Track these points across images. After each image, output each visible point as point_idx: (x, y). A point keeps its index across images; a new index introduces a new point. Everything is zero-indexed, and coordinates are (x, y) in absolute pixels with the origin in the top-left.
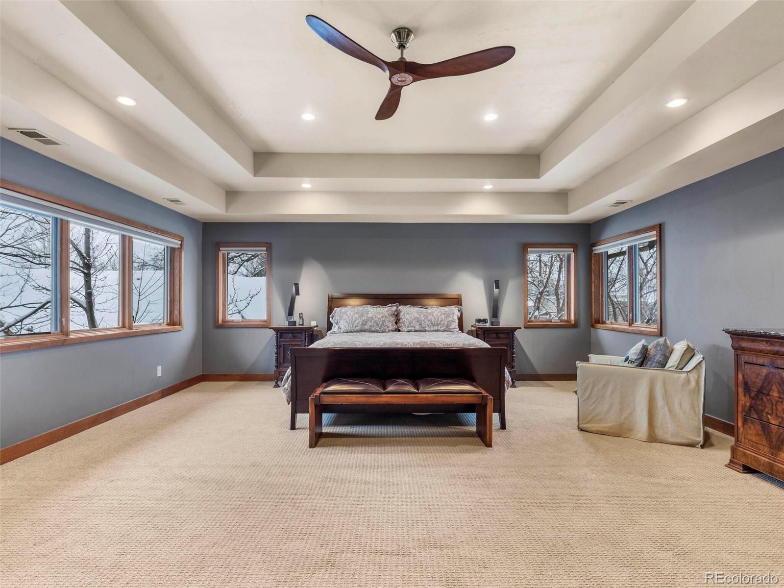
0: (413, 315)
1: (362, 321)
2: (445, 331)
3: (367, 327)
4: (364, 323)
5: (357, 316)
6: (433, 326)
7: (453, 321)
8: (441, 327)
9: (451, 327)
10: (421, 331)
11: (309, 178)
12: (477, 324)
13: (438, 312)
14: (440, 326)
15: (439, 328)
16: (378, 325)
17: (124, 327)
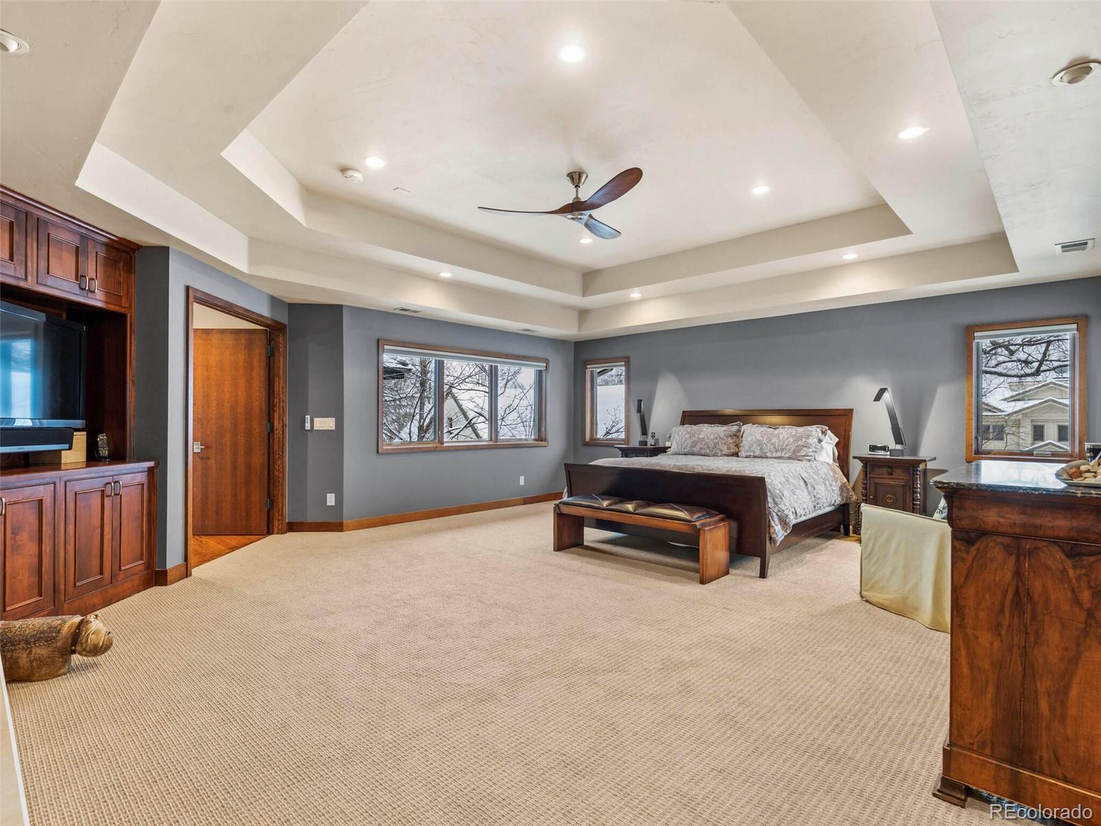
0: (756, 437)
1: (692, 442)
2: (790, 458)
3: (696, 450)
4: (694, 445)
5: (687, 436)
6: (777, 451)
7: (805, 447)
8: (786, 454)
9: (799, 454)
10: (761, 457)
11: (639, 288)
12: (870, 453)
13: (787, 434)
14: (784, 452)
15: (783, 455)
16: (709, 447)
17: (491, 440)
